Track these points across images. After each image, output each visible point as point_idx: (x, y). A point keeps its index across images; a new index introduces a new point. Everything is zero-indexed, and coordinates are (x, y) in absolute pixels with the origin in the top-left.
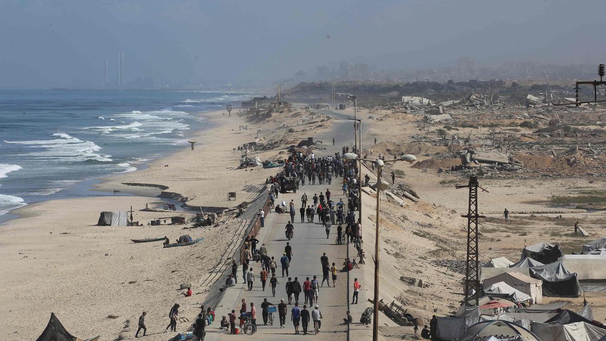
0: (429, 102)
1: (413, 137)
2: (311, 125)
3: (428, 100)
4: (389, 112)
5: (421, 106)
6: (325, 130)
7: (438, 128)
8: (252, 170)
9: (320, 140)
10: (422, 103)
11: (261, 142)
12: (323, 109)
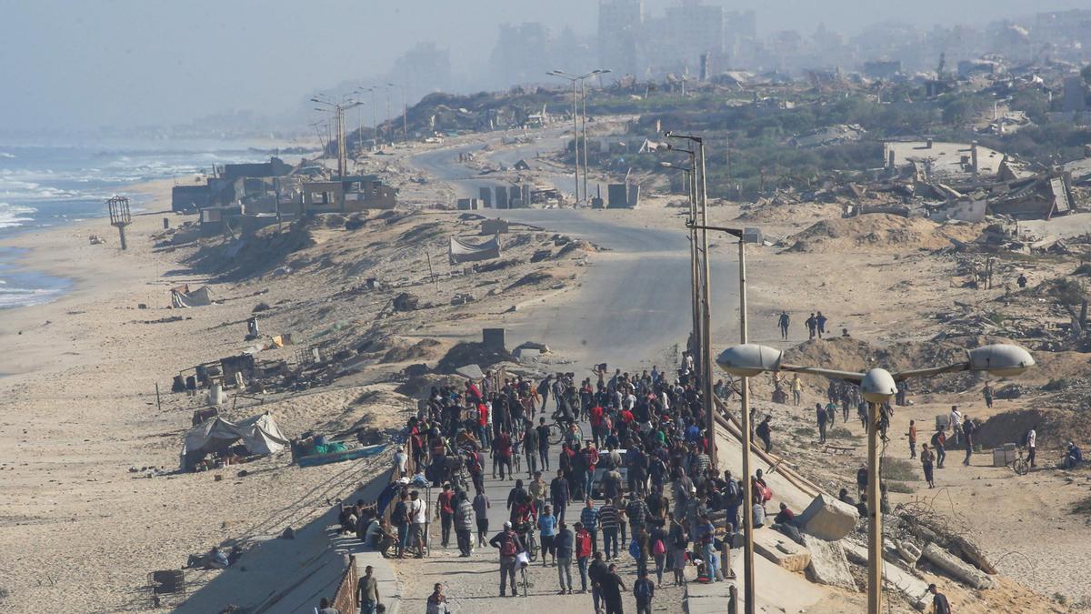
0: (1003, 167)
1: (941, 318)
2: (489, 276)
3: (999, 157)
4: (830, 212)
5: (972, 182)
6: (552, 297)
7: (1051, 276)
8: (243, 474)
9: (534, 340)
10: (971, 168)
11: (272, 356)
12: (538, 207)
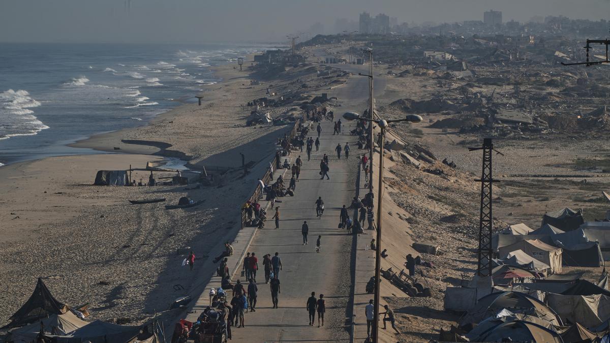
0: (452, 58)
1: (433, 95)
2: (325, 80)
3: (451, 56)
4: (410, 67)
5: (444, 62)
6: (339, 86)
7: (460, 85)
8: (261, 127)
9: (335, 96)
10: (444, 58)
11: (272, 98)
12: (340, 63)
